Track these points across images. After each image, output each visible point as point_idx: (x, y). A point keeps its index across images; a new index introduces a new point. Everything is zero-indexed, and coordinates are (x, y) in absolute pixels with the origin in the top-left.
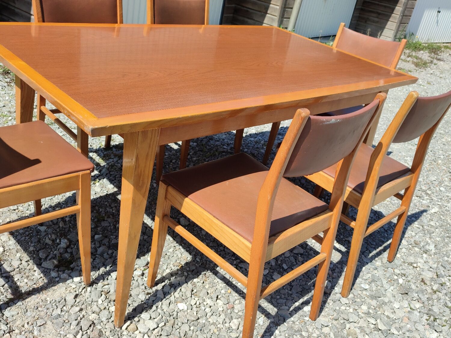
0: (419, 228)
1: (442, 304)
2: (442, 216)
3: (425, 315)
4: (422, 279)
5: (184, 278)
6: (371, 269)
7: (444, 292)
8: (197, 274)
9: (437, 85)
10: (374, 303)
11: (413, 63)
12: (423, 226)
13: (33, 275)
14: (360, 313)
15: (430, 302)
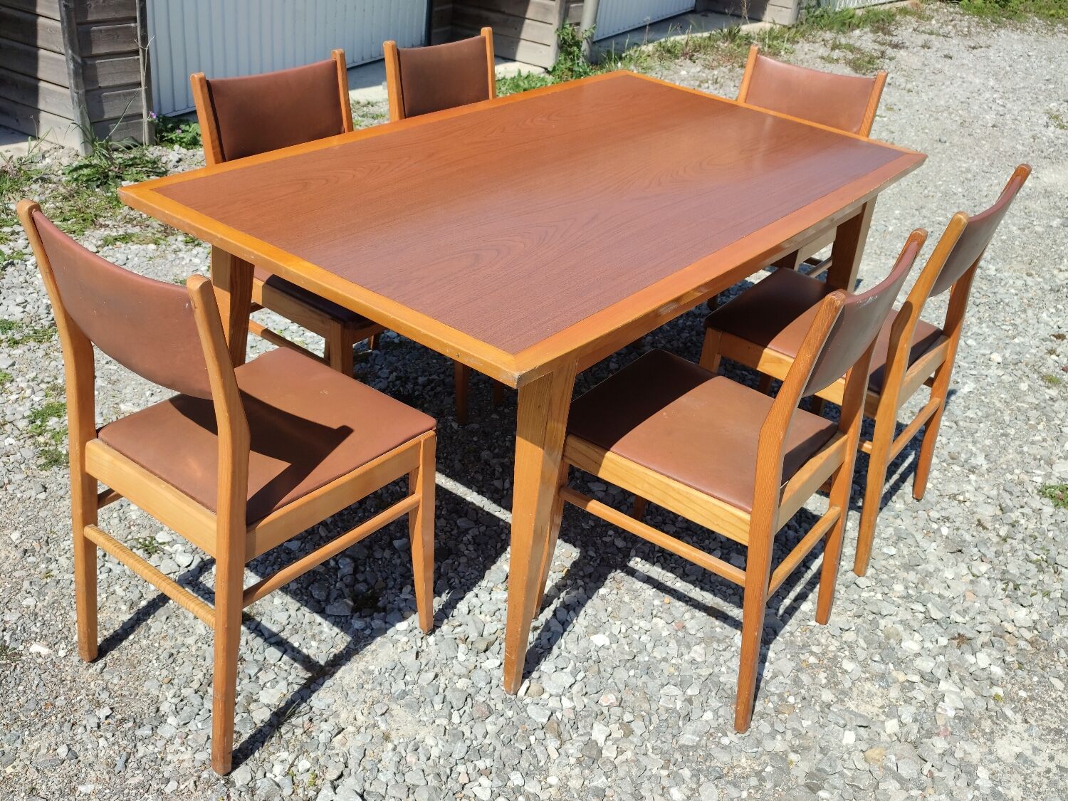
0: (951, 428)
1: (1021, 558)
2: (983, 397)
3: (998, 582)
4: (979, 521)
5: (581, 590)
6: (891, 519)
7: (1020, 536)
8: (599, 580)
9: (907, 110)
10: (912, 576)
11: (848, 63)
12: (956, 423)
13: (321, 632)
14: (895, 599)
15: (1001, 558)
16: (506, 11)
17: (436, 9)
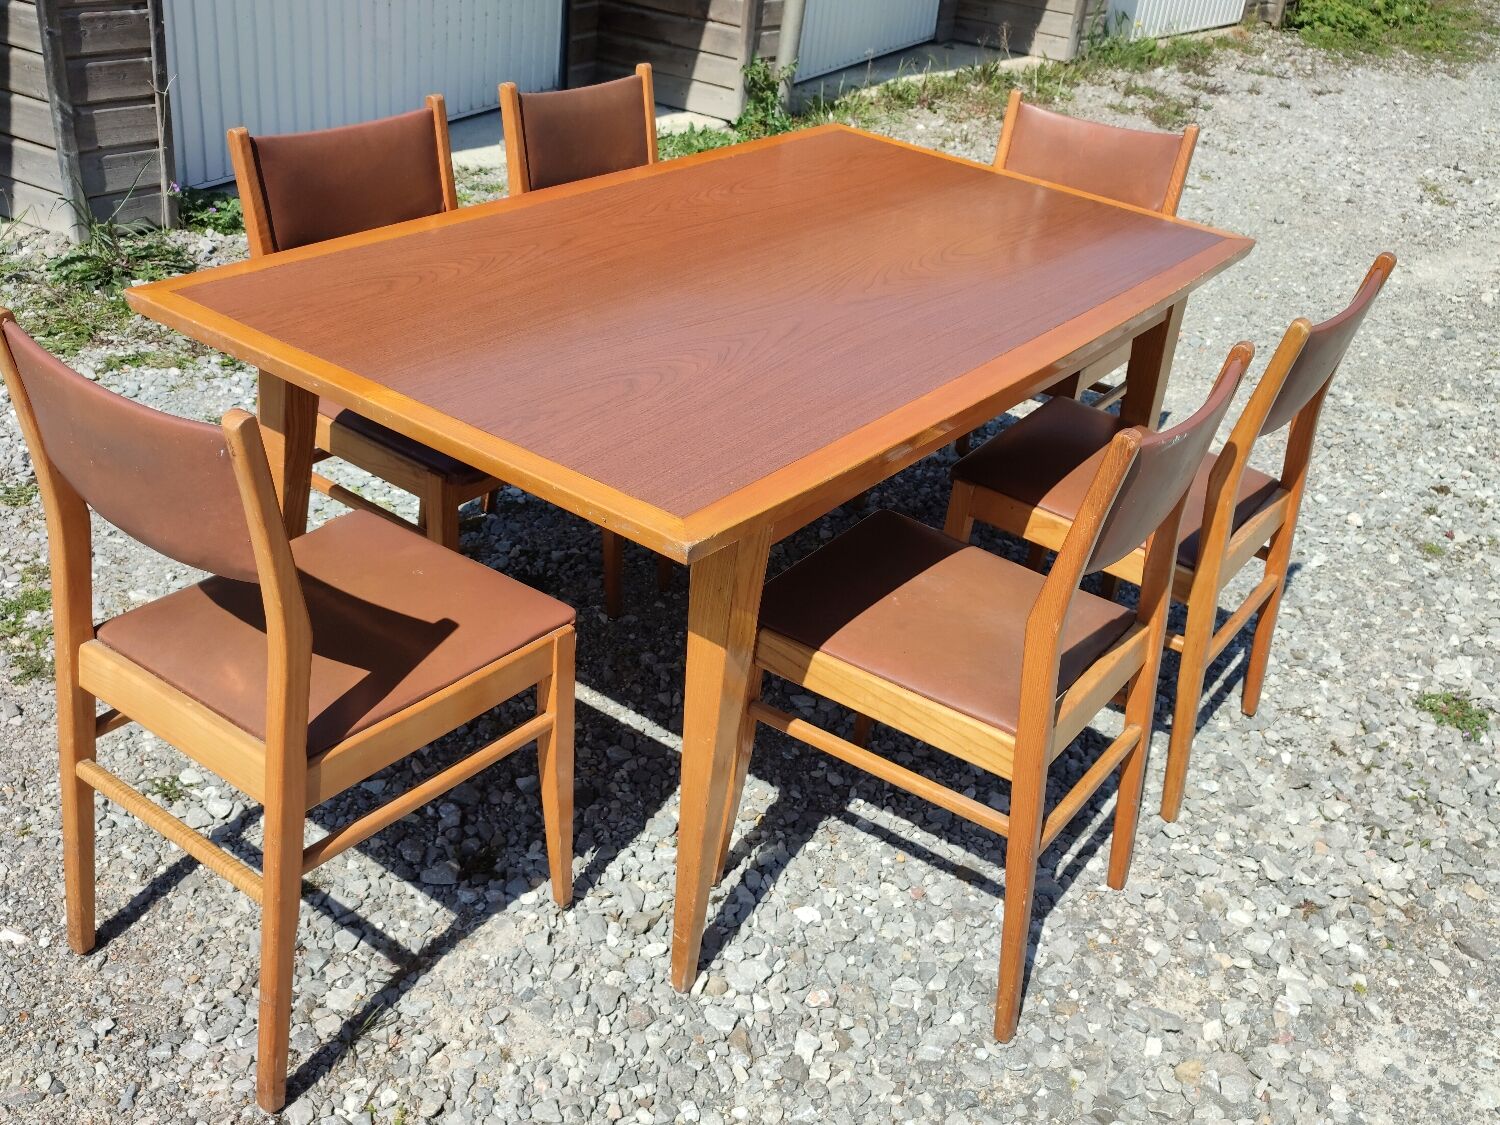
0: (1294, 616)
1: (1391, 795)
2: (1338, 574)
3: (1360, 828)
4: (1333, 743)
5: (780, 843)
6: (1212, 742)
7: (1389, 764)
8: (806, 831)
9: (1229, 179)
10: (1241, 821)
11: (1148, 113)
12: (1301, 609)
13: (415, 908)
14: (1217, 853)
15: (1363, 795)
16: (673, 42)
17: (574, 38)
